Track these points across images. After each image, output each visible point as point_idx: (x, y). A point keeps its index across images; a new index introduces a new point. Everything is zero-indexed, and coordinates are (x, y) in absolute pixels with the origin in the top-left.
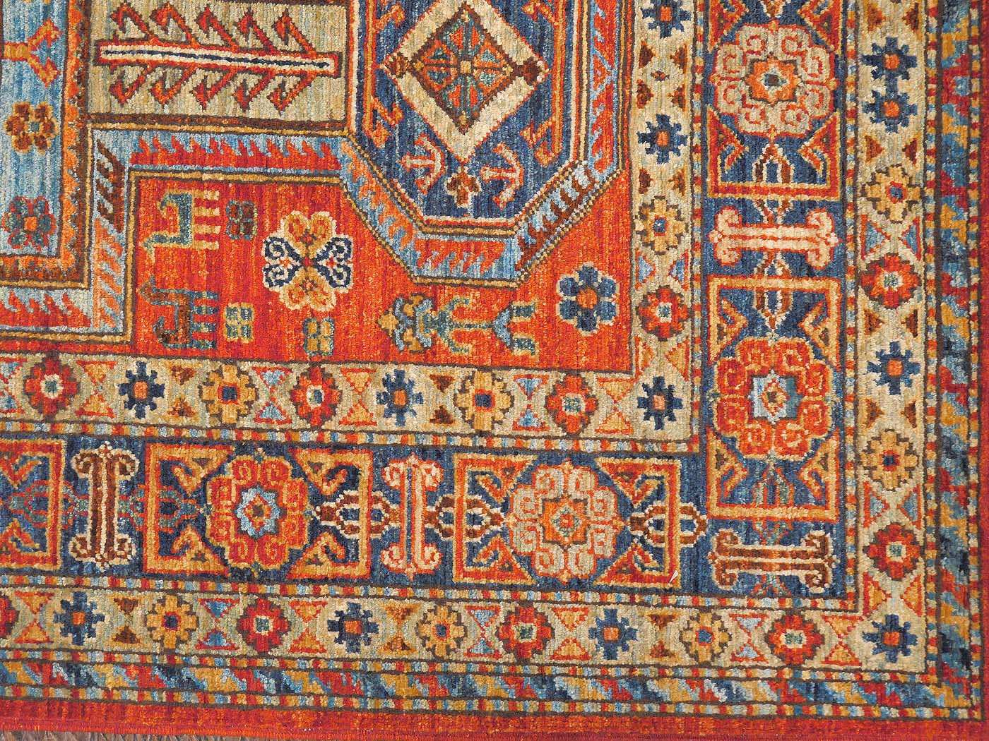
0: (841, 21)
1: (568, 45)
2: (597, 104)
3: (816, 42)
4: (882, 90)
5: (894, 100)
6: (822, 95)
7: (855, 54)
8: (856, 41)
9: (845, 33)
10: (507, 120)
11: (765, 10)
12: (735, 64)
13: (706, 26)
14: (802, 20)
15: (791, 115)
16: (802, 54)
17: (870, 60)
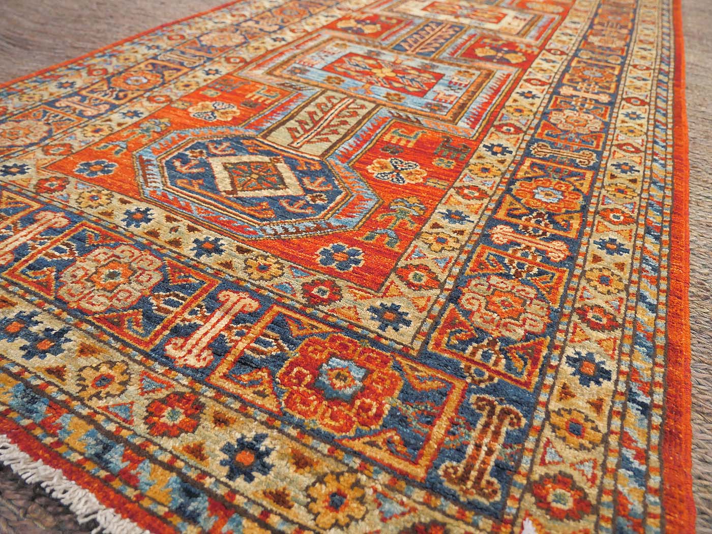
0: (109, 330)
1: (230, 207)
2: (187, 204)
3: (110, 309)
4: (34, 329)
5: (18, 332)
6: (72, 295)
7: (76, 326)
8: (85, 331)
9: (97, 327)
10: (214, 177)
11: (161, 293)
12: (143, 264)
13: (183, 263)
14: (133, 309)
15: (80, 273)
16: (111, 299)
17: (62, 332)
